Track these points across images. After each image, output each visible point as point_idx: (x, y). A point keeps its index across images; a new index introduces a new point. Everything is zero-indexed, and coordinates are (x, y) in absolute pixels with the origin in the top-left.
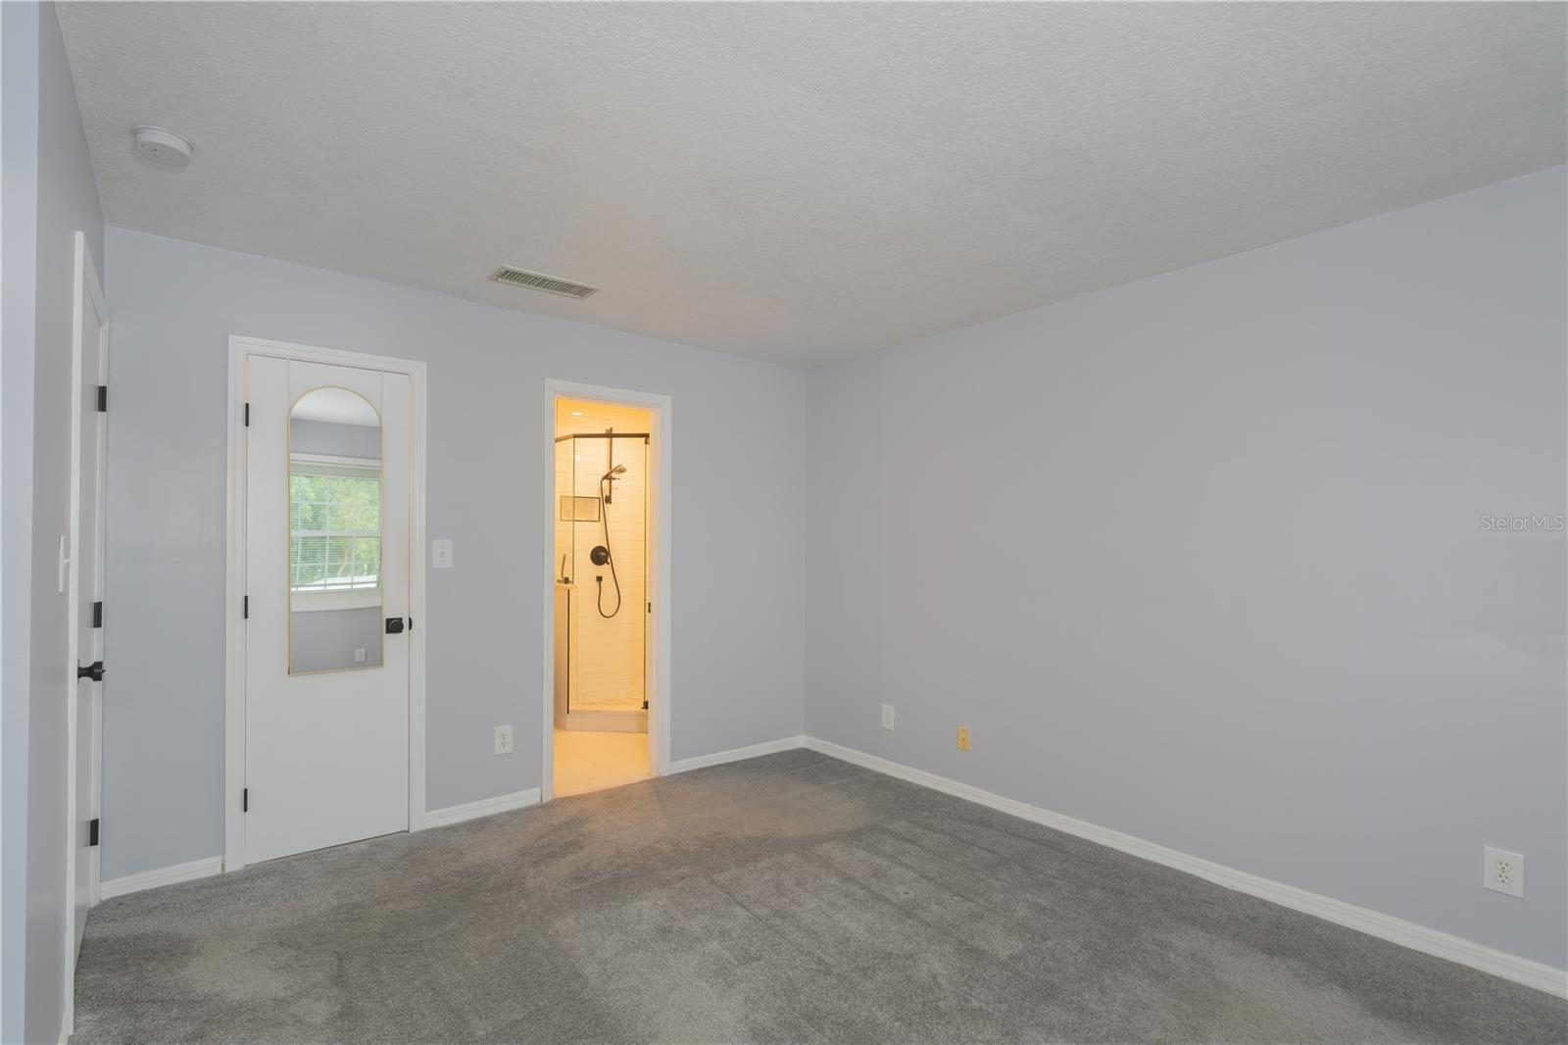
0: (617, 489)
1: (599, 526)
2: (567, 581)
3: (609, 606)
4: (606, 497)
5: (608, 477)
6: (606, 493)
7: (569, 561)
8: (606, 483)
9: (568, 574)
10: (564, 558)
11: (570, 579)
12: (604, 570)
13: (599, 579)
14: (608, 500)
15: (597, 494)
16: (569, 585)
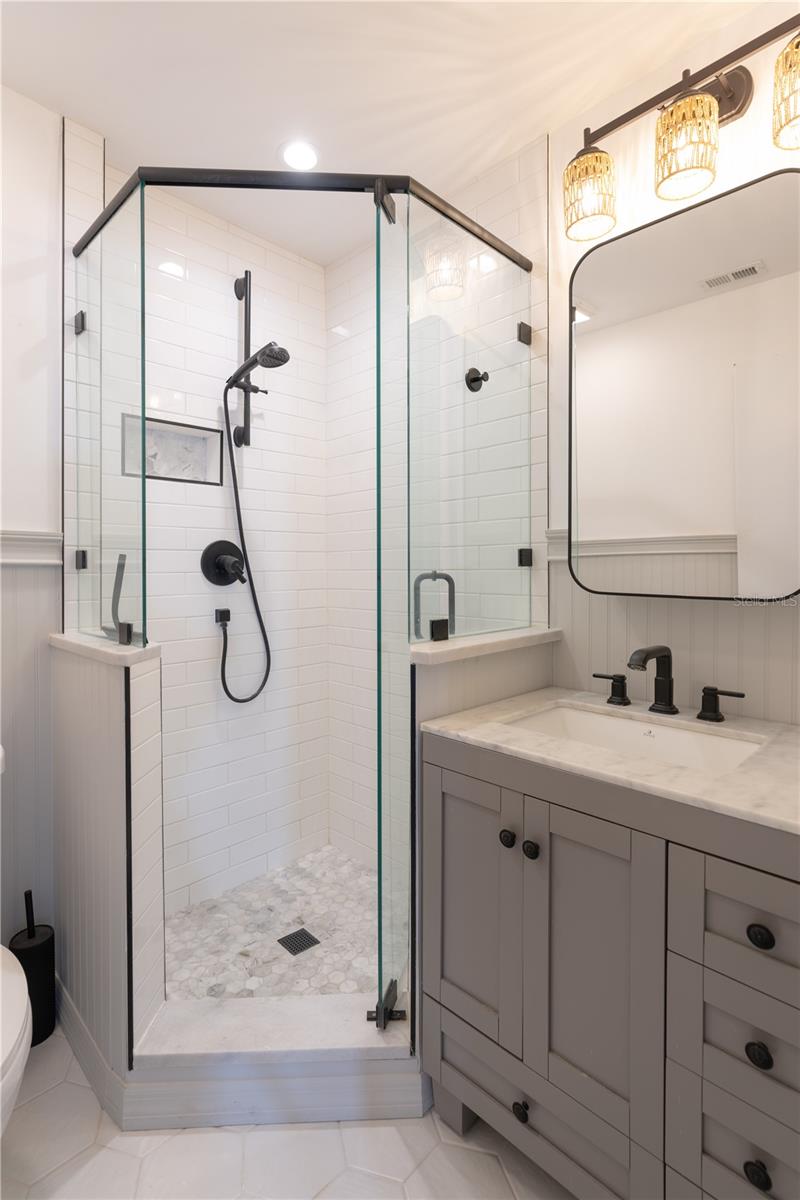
0: (261, 416)
1: (219, 496)
2: (126, 634)
3: (244, 673)
4: (237, 430)
5: (239, 381)
6: (238, 421)
7: (132, 577)
8: (235, 394)
9: (129, 614)
10: (121, 567)
11: (137, 629)
12: (234, 596)
13: (223, 616)
14: (242, 437)
15: (214, 421)
16: (132, 651)
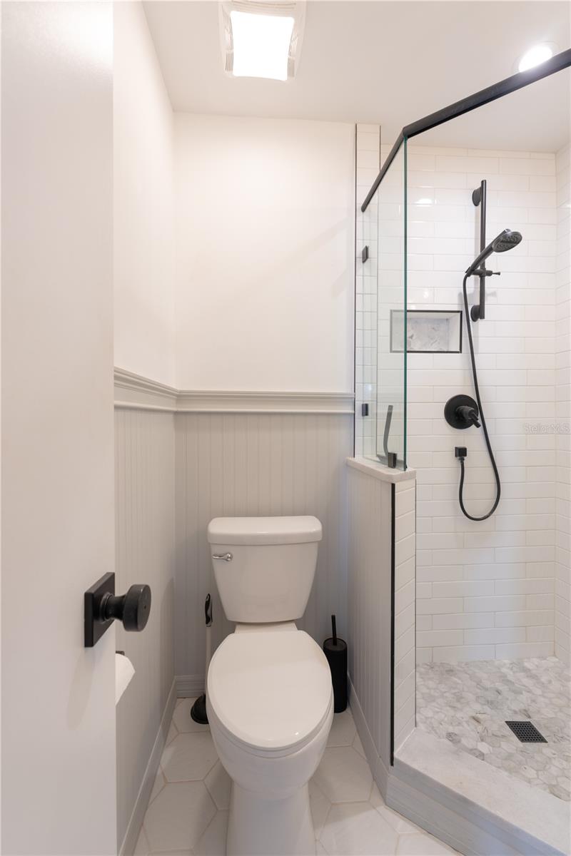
0: (494, 294)
1: (460, 361)
2: (392, 460)
3: (479, 498)
4: (474, 309)
5: (476, 269)
6: (474, 301)
7: (397, 422)
8: (473, 281)
9: (395, 447)
10: (389, 415)
11: (400, 457)
12: (471, 437)
13: (461, 453)
14: (478, 313)
15: (455, 304)
16: (396, 472)
